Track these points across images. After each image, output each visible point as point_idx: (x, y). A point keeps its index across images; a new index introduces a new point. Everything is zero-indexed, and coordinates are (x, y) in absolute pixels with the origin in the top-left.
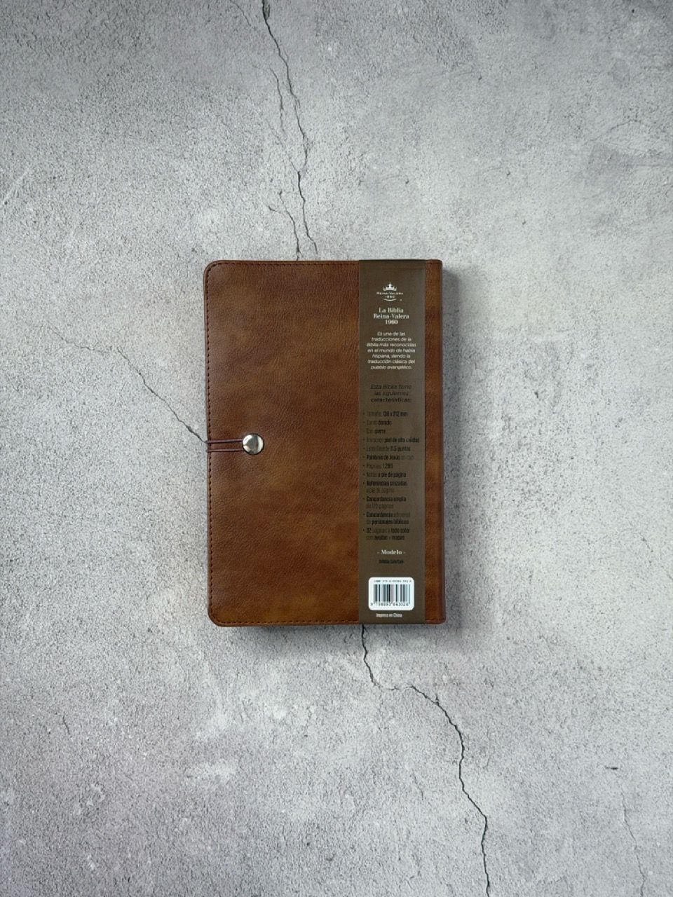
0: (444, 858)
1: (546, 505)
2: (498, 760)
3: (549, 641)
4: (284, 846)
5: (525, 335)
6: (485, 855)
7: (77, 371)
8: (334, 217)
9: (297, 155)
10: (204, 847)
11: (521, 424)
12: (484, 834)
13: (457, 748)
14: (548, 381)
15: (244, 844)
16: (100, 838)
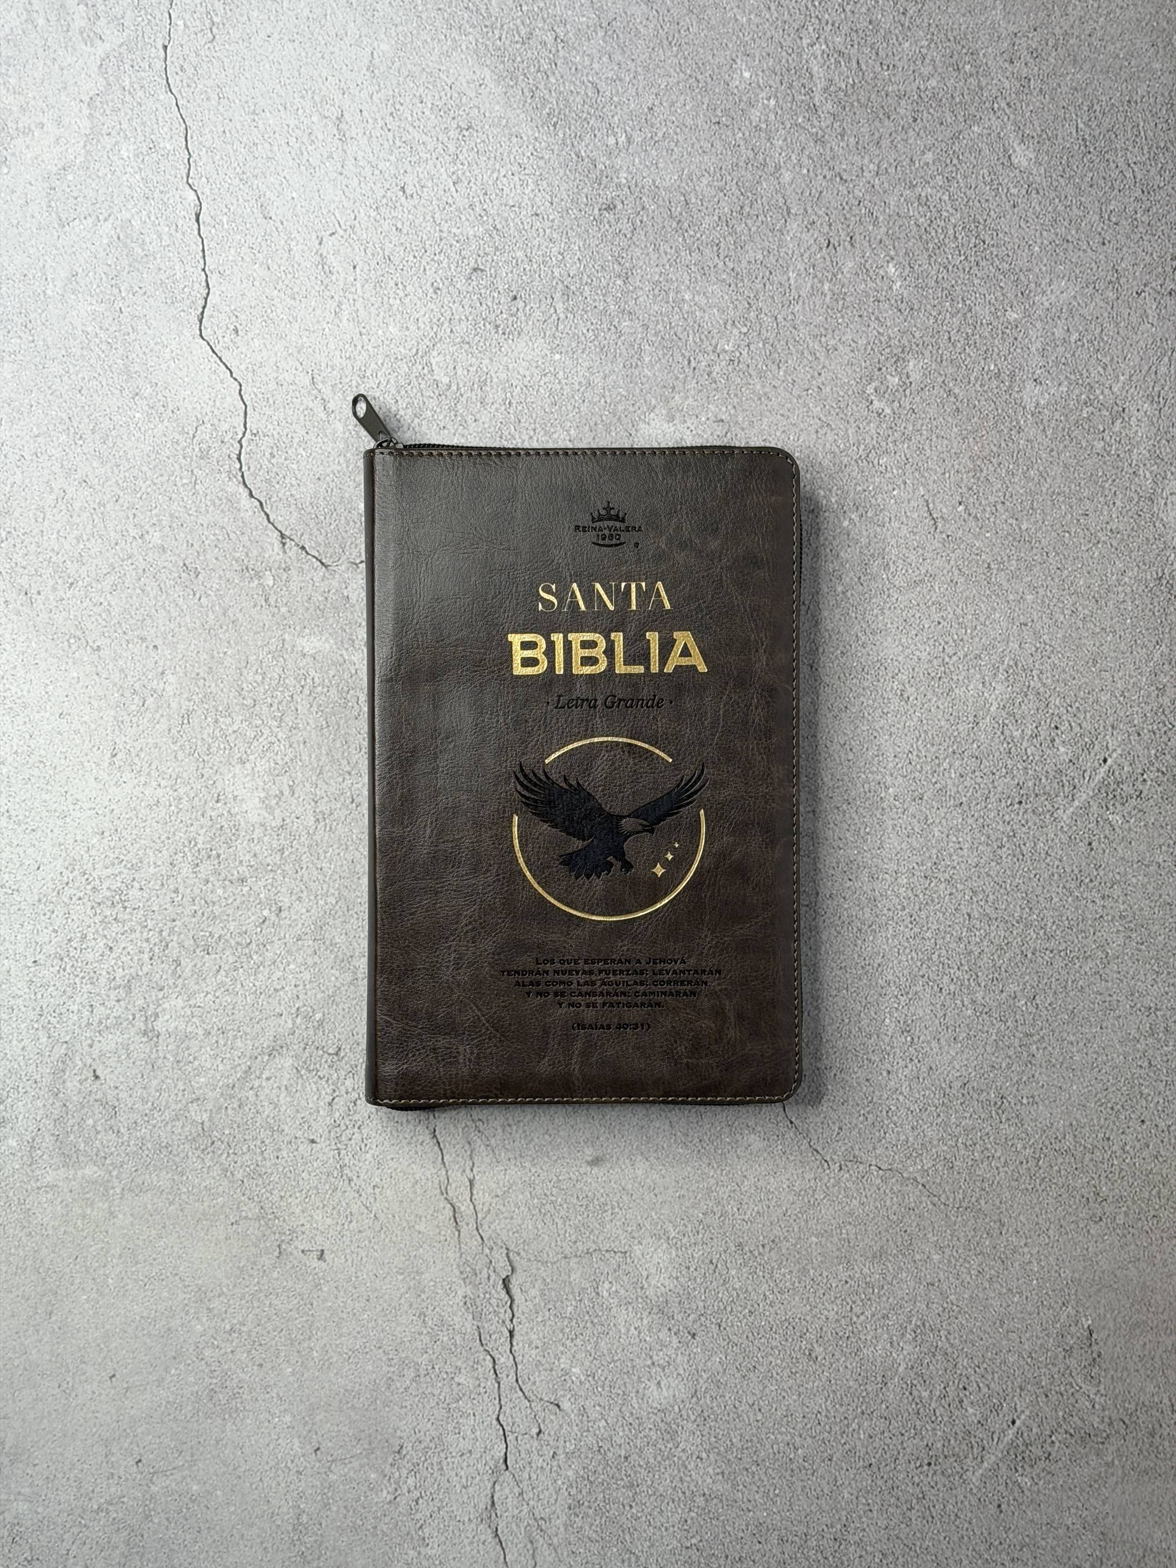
0: (276, 267)
1: (84, 881)
2: (177, 437)
3: (83, 640)
4: (557, 296)
5: (114, 1180)
6: (204, 270)
7: (900, 1130)
8: (446, 1389)
9: (510, 1499)
10: (696, 299)
11: (125, 1024)
12: (204, 307)
13: (251, 458)
14: (74, 1098)
15: (626, 303)
16: (877, 319)
